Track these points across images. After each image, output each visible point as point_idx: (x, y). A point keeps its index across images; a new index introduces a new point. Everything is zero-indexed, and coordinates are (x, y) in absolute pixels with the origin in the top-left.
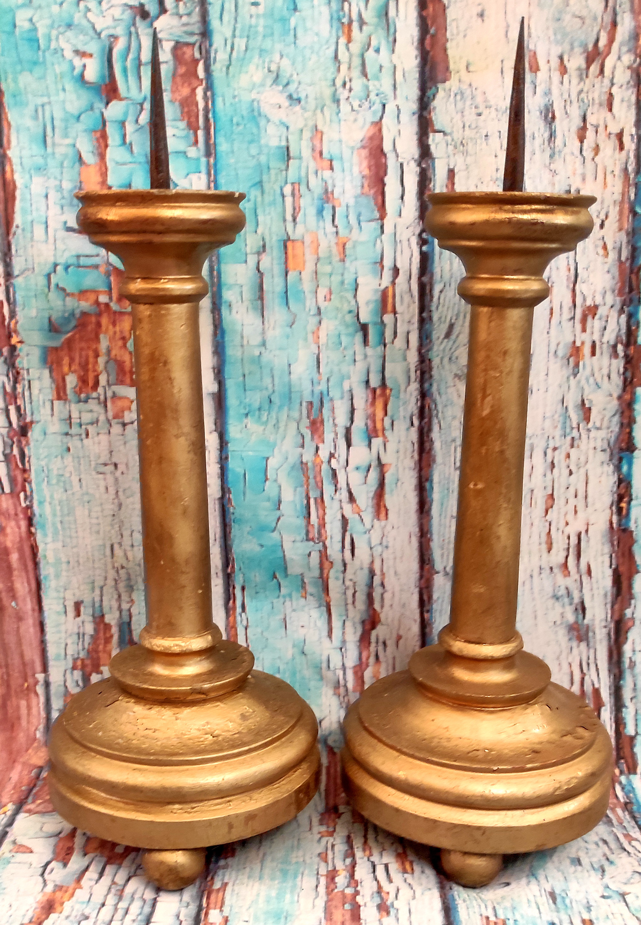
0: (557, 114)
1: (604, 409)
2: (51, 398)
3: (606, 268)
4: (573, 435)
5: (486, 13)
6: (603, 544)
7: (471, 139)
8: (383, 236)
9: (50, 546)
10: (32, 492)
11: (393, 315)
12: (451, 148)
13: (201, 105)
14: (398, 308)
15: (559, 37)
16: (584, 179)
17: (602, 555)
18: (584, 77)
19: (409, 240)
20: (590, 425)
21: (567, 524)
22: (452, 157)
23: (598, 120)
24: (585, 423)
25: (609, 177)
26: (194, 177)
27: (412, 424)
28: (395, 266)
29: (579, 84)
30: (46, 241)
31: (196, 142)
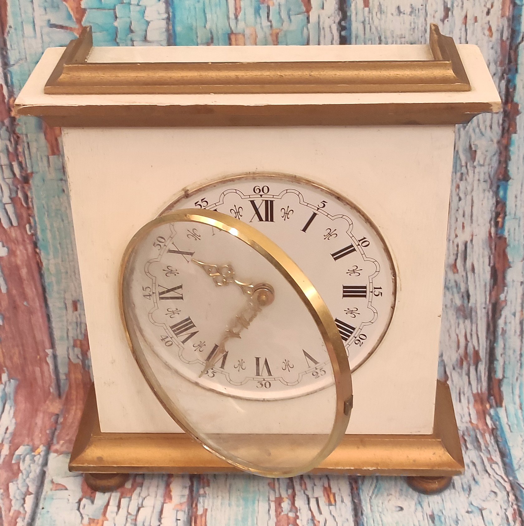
1: (487, 151)
2: (46, 154)
4: (462, 171)
6: (483, 249)
8: (309, 25)
9: (52, 261)
10: (35, 223)
17: (483, 257)
19: (330, 27)
20: (475, 164)
21: (456, 236)
24: (472, 162)
30: (35, 37)
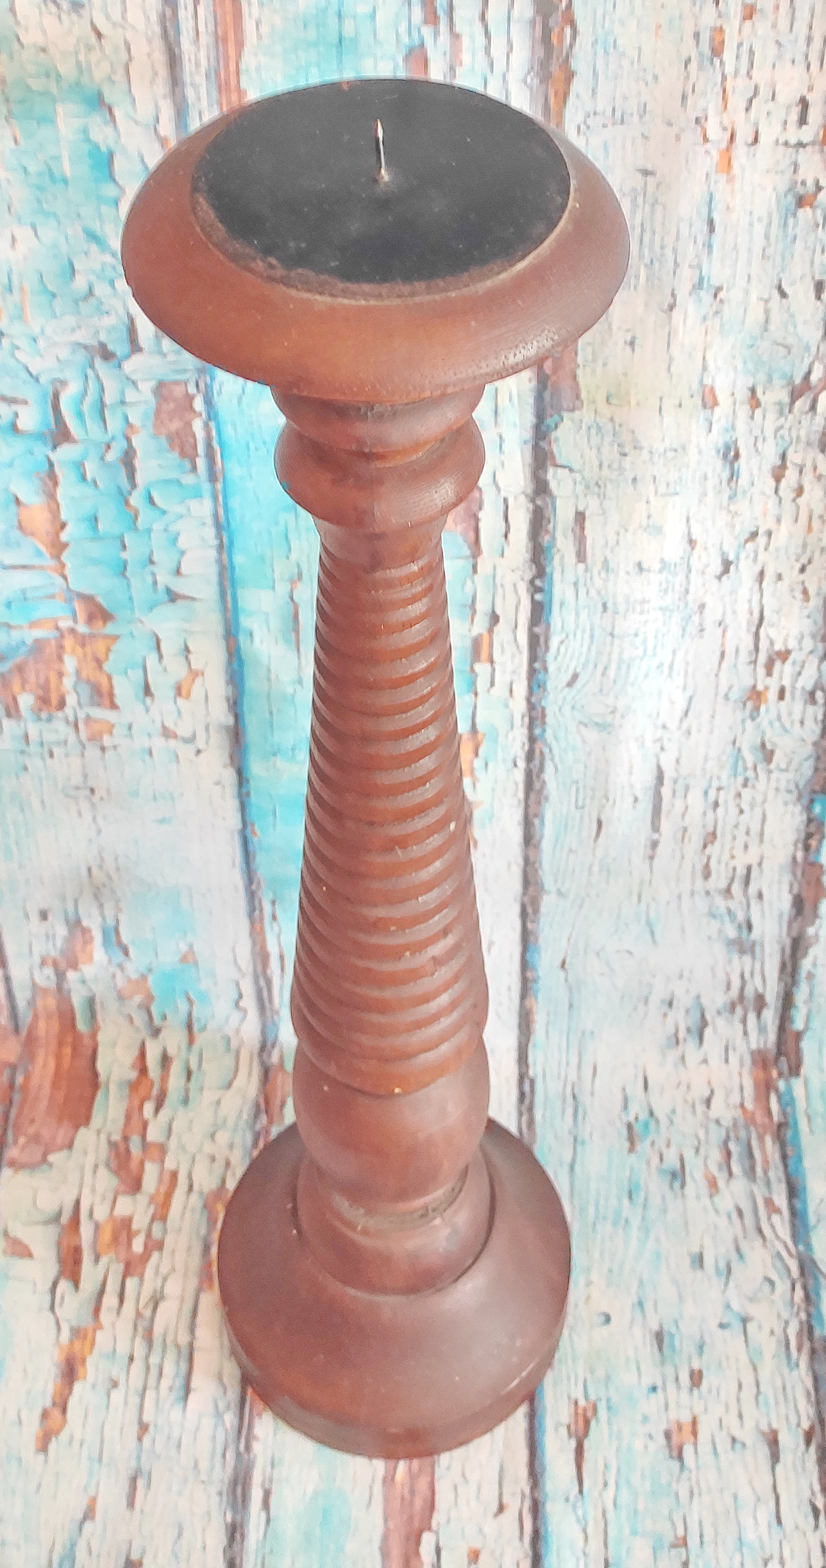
0: (742, 452)
3: (806, 612)
5: (637, 342)
7: (611, 481)
11: (488, 665)
12: (580, 488)
13: (200, 435)
14: (497, 656)
15: (750, 366)
16: (779, 520)
18: (786, 411)
22: (581, 497)
23: (804, 459)
25: (816, 523)
26: (193, 504)
27: (515, 765)
28: (494, 612)
29: (778, 419)
31: (194, 468)
